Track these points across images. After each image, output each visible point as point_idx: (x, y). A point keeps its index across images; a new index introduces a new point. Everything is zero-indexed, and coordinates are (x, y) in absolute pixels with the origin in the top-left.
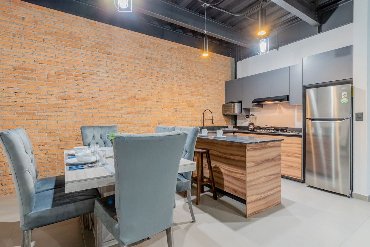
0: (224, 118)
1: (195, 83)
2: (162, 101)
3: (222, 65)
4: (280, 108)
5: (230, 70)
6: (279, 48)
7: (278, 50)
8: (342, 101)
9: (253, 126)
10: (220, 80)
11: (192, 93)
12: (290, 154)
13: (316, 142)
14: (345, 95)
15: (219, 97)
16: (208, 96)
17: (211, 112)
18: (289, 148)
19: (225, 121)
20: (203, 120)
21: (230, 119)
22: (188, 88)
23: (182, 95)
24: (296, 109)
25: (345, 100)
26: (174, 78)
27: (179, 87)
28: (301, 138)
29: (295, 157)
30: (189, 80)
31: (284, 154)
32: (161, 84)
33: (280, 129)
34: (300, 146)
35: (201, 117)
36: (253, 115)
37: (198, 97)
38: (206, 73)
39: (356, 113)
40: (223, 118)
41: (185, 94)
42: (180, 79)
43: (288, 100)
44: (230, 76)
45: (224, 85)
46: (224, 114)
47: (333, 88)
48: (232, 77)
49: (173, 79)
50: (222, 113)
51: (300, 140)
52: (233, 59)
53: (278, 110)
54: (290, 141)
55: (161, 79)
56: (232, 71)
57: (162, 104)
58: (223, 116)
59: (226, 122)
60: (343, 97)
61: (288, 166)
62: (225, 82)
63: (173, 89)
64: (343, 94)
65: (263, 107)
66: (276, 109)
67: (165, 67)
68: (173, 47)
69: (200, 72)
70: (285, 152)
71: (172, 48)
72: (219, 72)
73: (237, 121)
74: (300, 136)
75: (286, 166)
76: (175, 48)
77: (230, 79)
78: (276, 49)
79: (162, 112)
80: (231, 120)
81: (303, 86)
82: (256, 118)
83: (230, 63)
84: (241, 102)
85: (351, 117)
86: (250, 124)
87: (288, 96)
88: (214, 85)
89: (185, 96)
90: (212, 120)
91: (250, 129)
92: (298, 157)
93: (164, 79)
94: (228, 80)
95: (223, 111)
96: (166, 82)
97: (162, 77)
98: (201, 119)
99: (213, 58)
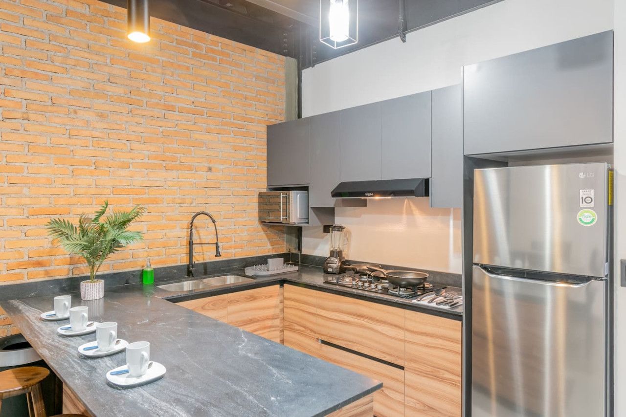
0: (265, 231)
1: (161, 129)
2: (25, 190)
3: (257, 78)
4: (410, 213)
5: (284, 92)
6: (407, 35)
7: (404, 41)
8: (580, 219)
9: (340, 260)
10: (251, 121)
11: (150, 161)
12: (429, 369)
13: (502, 346)
14: (588, 200)
15: (248, 170)
16: (210, 169)
17: (214, 222)
18: (424, 349)
19: (269, 239)
20: (191, 244)
21: (284, 233)
22: (135, 145)
23: (112, 169)
24: (451, 217)
25: (588, 216)
26: (75, 112)
27: (99, 144)
28: (461, 322)
29: (442, 380)
30: (138, 119)
31: (414, 365)
32: (22, 131)
33: (404, 283)
34: (458, 347)
35: (184, 234)
36: (340, 229)
37: (174, 173)
38: (203, 100)
39: (621, 261)
40: (262, 233)
41: (125, 166)
42: (102, 116)
43: (427, 194)
44: (284, 112)
45: (266, 136)
46: (262, 222)
47: (549, 173)
48: (288, 111)
49: (72, 116)
50: (257, 218)
51: (454, 329)
52: (293, 61)
53: (404, 216)
54: (429, 329)
55: (19, 115)
56: (289, 95)
57: (27, 201)
58: (259, 227)
59: (271, 243)
60: (581, 205)
61: (424, 405)
62: (268, 127)
63: (72, 149)
64: (582, 194)
65: (366, 206)
66: (401, 213)
67: (36, 74)
68: (71, 9)
69: (179, 96)
70: (415, 361)
71: (68, 13)
72: (246, 98)
73: (303, 238)
74: (457, 317)
75: (418, 406)
76: (84, 15)
77: (282, 119)
78: (399, 38)
79: (26, 229)
80: (285, 235)
81: (464, 155)
82: (348, 236)
83: (282, 73)
84: (305, 189)
85: (606, 274)
86: (333, 253)
87: (427, 181)
88: (232, 135)
89: (124, 172)
90: (217, 244)
91: (330, 270)
92: (451, 383)
93: (32, 116)
94: (277, 122)
95: (261, 211)
96: (41, 125)
97: (24, 110)
98: (185, 241)
99: (229, 54)
